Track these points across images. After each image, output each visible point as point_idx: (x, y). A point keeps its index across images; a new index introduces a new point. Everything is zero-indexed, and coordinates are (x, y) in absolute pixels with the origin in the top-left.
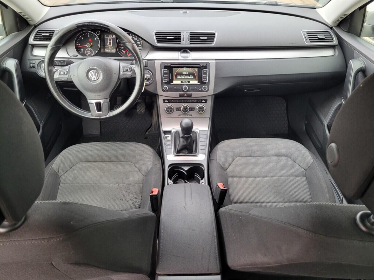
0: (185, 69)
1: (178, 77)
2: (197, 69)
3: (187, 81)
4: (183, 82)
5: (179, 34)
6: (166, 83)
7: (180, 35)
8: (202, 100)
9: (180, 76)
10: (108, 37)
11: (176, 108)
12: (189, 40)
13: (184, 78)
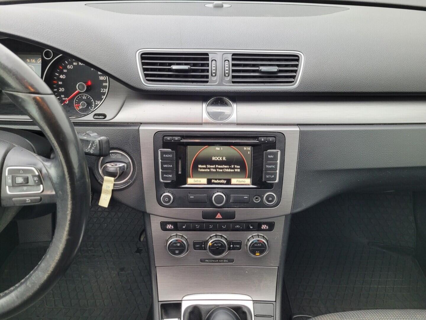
0: (218, 148)
1: (201, 168)
2: (249, 148)
3: (224, 180)
4: (213, 181)
5: (204, 57)
6: (167, 185)
7: (207, 59)
8: (260, 224)
9: (204, 166)
11: (195, 244)
12: (231, 74)
13: (215, 170)
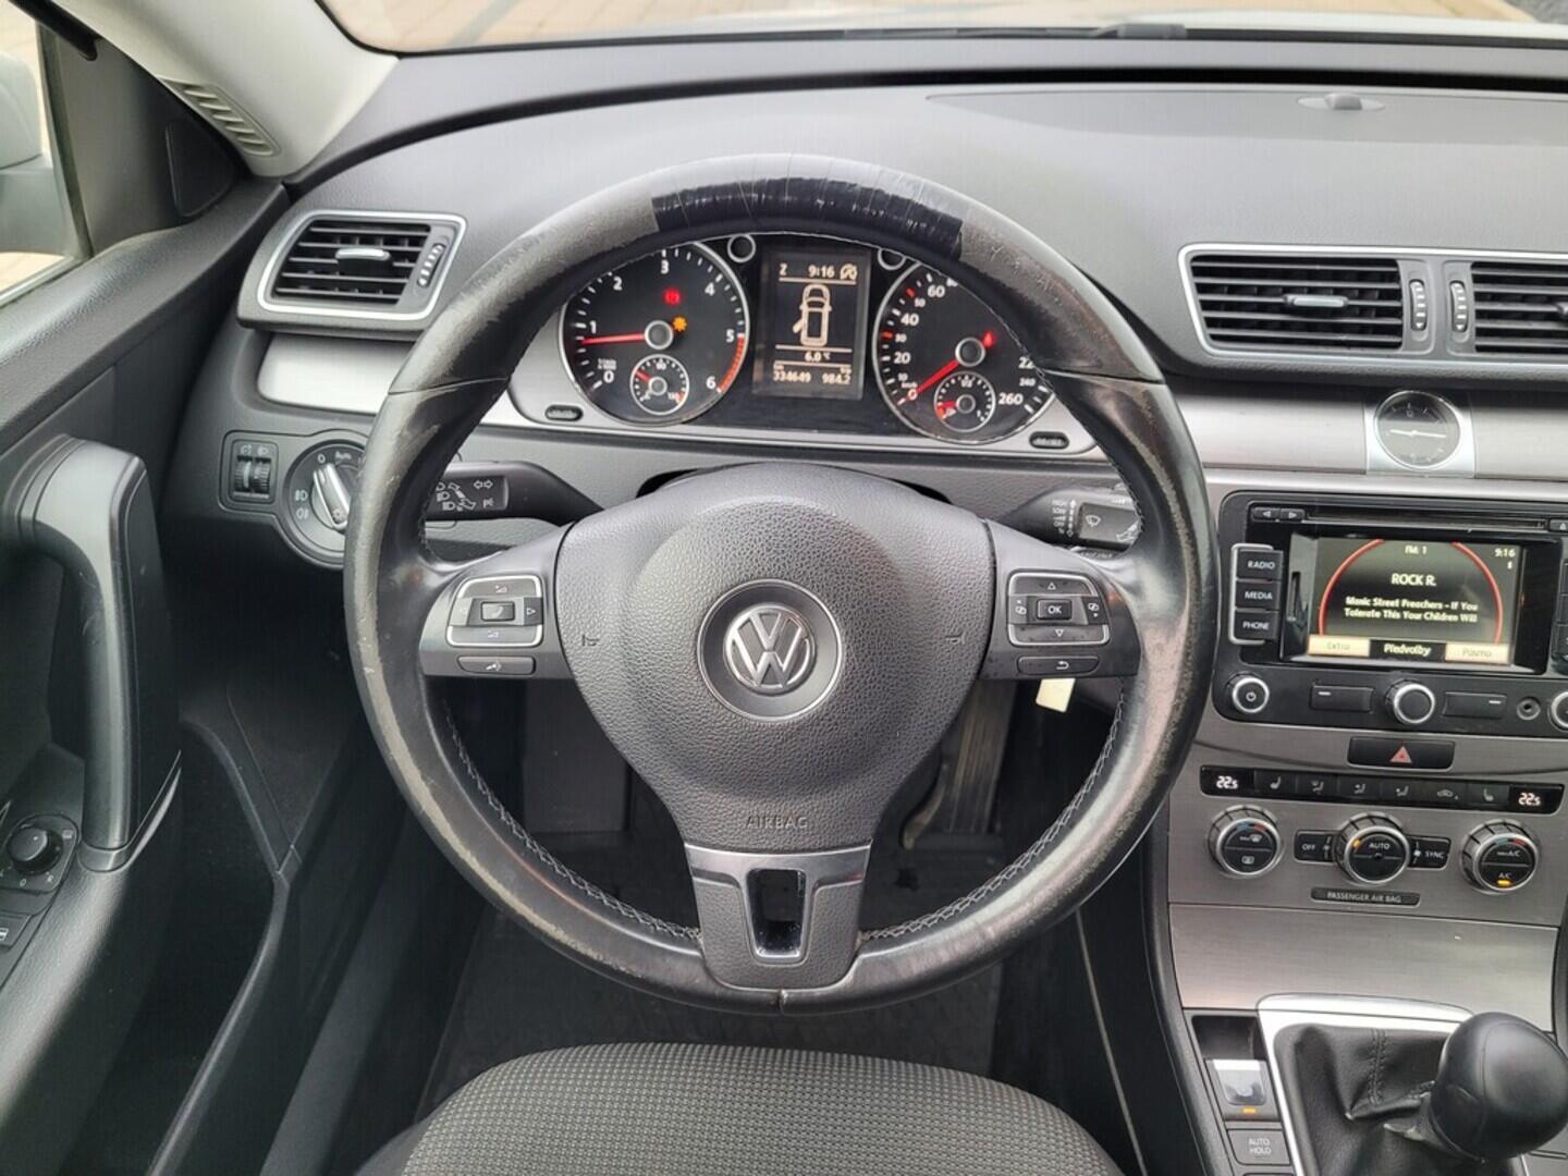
0: (1412, 549)
1: (1353, 607)
2: (1512, 552)
3: (1425, 645)
4: (1388, 648)
5: (1384, 271)
6: (1247, 654)
7: (1395, 277)
8: (1517, 790)
9: (1365, 602)
10: (807, 275)
11: (1301, 840)
12: (1475, 324)
13: (1396, 615)
